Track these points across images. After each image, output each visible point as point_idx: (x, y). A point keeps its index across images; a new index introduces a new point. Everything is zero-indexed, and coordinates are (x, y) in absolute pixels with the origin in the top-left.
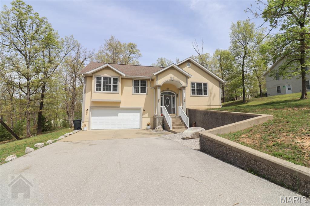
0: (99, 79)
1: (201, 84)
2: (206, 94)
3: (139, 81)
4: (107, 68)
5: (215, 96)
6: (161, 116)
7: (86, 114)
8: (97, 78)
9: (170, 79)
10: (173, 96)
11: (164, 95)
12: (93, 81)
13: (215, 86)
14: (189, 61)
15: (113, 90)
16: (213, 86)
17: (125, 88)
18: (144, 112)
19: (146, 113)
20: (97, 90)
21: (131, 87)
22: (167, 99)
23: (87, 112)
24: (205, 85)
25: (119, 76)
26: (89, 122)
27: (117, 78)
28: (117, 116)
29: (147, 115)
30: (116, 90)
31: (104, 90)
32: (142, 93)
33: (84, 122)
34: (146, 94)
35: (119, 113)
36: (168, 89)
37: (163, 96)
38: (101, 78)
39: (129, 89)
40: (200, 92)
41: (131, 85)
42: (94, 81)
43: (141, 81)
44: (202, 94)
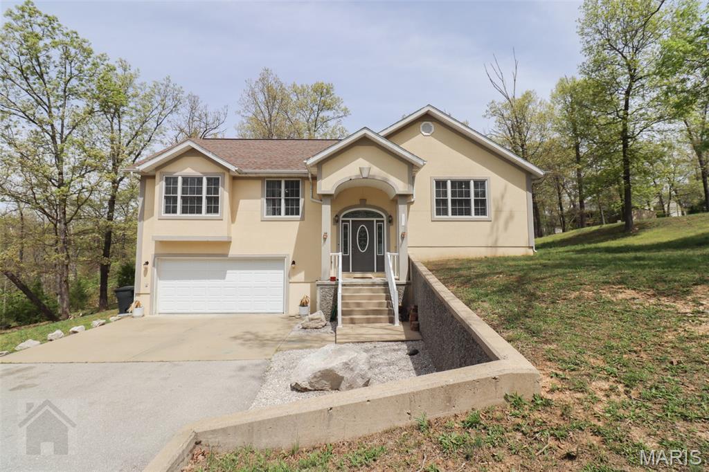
0: (171, 182)
1: (467, 183)
2: (484, 212)
3: (280, 182)
4: (192, 152)
5: (511, 217)
6: (329, 282)
7: (145, 275)
8: (167, 180)
9: (358, 172)
10: (377, 221)
11: (351, 219)
12: (157, 188)
13: (510, 185)
14: (427, 117)
15: (209, 211)
16: (505, 189)
17: (243, 204)
18: (294, 268)
19: (300, 272)
20: (167, 211)
21: (259, 201)
22: (363, 231)
23: (146, 269)
24: (480, 184)
25: (225, 171)
26: (152, 295)
27: (218, 179)
28: (224, 278)
29: (301, 276)
30: (216, 211)
31: (184, 211)
32: (290, 216)
33: (139, 294)
34: (298, 217)
35: (228, 271)
36: (363, 202)
37: (349, 221)
38: (175, 179)
39: (254, 204)
40: (461, 207)
41: (260, 196)
42: (160, 188)
43: (286, 181)
44: (468, 213)
